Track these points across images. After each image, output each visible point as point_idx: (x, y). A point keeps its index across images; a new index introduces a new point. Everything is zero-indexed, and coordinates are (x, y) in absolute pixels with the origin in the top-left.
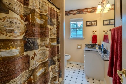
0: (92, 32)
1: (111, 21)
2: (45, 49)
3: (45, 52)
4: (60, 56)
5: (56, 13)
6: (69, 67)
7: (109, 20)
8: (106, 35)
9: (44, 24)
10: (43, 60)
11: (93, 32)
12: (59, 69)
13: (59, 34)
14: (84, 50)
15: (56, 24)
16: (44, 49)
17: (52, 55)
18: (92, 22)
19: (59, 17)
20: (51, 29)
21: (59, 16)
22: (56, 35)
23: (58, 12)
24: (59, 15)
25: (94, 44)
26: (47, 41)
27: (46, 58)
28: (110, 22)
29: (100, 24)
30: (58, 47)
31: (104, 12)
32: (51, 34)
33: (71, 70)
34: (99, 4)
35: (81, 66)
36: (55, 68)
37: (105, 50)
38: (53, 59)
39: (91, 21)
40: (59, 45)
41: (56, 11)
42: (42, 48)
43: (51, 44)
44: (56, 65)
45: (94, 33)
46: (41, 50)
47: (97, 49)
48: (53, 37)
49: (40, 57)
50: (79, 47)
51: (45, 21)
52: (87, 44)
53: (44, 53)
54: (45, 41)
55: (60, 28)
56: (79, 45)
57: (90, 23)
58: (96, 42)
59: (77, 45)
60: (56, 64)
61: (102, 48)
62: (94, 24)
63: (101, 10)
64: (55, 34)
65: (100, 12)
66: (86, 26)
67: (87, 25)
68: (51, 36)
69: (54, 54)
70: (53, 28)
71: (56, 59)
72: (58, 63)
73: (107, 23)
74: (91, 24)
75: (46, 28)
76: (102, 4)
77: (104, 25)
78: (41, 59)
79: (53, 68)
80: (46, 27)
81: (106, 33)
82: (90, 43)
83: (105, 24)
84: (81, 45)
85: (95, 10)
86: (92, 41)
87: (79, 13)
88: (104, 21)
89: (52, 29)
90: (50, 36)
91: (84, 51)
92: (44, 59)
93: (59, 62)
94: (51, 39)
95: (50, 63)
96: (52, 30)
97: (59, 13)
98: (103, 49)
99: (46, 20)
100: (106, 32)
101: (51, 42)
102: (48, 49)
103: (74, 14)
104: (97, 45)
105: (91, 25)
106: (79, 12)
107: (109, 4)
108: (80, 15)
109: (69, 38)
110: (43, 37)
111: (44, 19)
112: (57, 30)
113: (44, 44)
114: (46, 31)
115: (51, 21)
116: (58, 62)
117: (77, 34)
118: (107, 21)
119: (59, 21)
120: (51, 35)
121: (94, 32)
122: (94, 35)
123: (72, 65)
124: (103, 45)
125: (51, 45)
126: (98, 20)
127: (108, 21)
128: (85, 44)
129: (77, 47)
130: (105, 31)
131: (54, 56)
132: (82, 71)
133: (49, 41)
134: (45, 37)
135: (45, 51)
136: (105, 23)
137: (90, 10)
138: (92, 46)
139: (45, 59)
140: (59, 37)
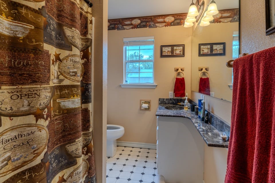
0: (174, 70)
1: (215, 47)
2: (34, 122)
3: (32, 133)
4: (91, 137)
5: (81, 14)
6: (120, 157)
7: (212, 45)
8: (204, 77)
9: (28, 38)
10: (24, 163)
11: (178, 70)
12: (89, 173)
13: (90, 74)
14: (157, 115)
15: (80, 46)
16: (30, 125)
17: (63, 137)
18: (175, 48)
19: (89, 26)
20: (61, 57)
21: (91, 22)
22: (80, 79)
23: (87, 12)
24: (89, 22)
25: (179, 98)
26: (43, 96)
27: (38, 155)
28: (212, 49)
29: (191, 52)
30: (86, 112)
31: (200, 25)
32: (62, 74)
33: (124, 165)
34: (193, 4)
35: (148, 151)
36: (75, 177)
37: (207, 115)
38: (67, 152)
39: (172, 46)
40: (91, 107)
41: (82, 9)
42: (18, 121)
43: (59, 103)
44: (75, 167)
45: (179, 74)
46: (12, 129)
47: (186, 111)
48: (66, 82)
49: (8, 154)
50: (145, 106)
51: (31, 30)
52: (164, 99)
53: (28, 137)
54: (32, 95)
55: (92, 57)
56: (146, 102)
57: (169, 49)
58: (183, 95)
59: (141, 101)
60: (76, 163)
61: (200, 110)
62: (178, 52)
63: (196, 17)
64: (76, 73)
65: (193, 25)
66: (162, 56)
67: (164, 54)
68: (61, 81)
69: (70, 134)
70: (68, 57)
71: (76, 150)
72: (87, 157)
73: (206, 50)
74: (172, 51)
75: (36, 54)
76: (199, 3)
77: (200, 55)
78: (14, 161)
79: (65, 177)
80: (37, 51)
81: (204, 74)
82: (170, 97)
83: (202, 53)
84: (149, 103)
85: (180, 19)
86: (175, 91)
87: (145, 26)
88: (200, 45)
89: (64, 59)
90: (56, 81)
91: (158, 117)
92: (27, 159)
93: (89, 154)
94: (61, 88)
95: (54, 165)
96: (65, 61)
97: (89, 16)
98: (202, 111)
99: (37, 27)
100: (206, 71)
101: (61, 97)
102: (44, 123)
103: (132, 28)
104: (186, 101)
105: (172, 55)
106: (144, 24)
107: (214, 4)
108: (147, 28)
109: (120, 86)
110: (23, 84)
111: (29, 22)
112: (83, 61)
113: (26, 108)
114: (37, 64)
115: (61, 33)
116: (87, 154)
117: (141, 76)
118: (206, 47)
119: (89, 36)
120: (61, 77)
121: (180, 70)
122: (179, 77)
123: (127, 150)
124: (202, 101)
125: (60, 108)
126: (187, 43)
127: (209, 46)
128: (158, 99)
129: (141, 107)
130: (202, 69)
131: (72, 141)
132: (151, 165)
133: (49, 95)
134: (34, 82)
135: (34, 129)
136: (203, 50)
137: (171, 19)
138: (173, 103)
139: (31, 157)
140: (90, 84)
